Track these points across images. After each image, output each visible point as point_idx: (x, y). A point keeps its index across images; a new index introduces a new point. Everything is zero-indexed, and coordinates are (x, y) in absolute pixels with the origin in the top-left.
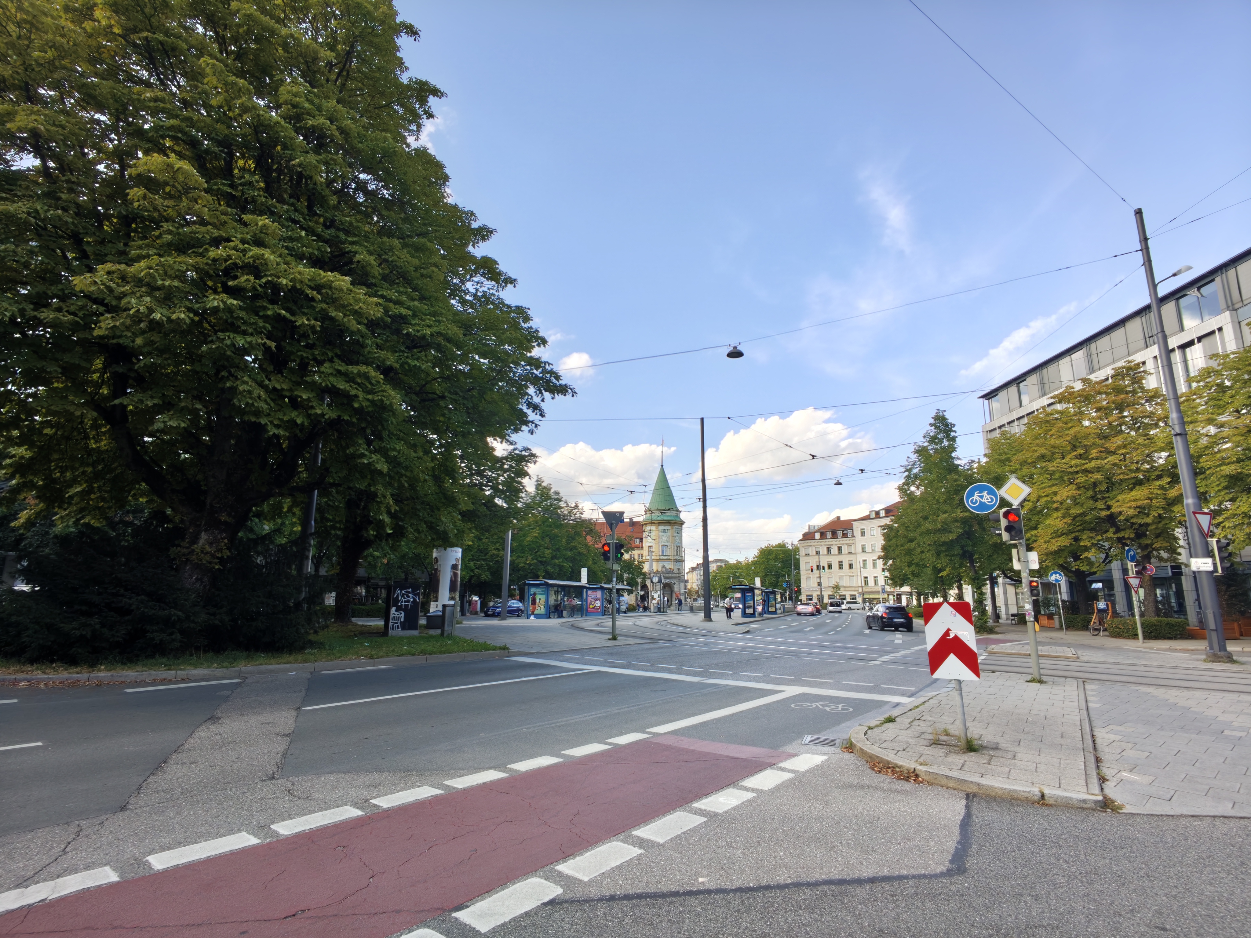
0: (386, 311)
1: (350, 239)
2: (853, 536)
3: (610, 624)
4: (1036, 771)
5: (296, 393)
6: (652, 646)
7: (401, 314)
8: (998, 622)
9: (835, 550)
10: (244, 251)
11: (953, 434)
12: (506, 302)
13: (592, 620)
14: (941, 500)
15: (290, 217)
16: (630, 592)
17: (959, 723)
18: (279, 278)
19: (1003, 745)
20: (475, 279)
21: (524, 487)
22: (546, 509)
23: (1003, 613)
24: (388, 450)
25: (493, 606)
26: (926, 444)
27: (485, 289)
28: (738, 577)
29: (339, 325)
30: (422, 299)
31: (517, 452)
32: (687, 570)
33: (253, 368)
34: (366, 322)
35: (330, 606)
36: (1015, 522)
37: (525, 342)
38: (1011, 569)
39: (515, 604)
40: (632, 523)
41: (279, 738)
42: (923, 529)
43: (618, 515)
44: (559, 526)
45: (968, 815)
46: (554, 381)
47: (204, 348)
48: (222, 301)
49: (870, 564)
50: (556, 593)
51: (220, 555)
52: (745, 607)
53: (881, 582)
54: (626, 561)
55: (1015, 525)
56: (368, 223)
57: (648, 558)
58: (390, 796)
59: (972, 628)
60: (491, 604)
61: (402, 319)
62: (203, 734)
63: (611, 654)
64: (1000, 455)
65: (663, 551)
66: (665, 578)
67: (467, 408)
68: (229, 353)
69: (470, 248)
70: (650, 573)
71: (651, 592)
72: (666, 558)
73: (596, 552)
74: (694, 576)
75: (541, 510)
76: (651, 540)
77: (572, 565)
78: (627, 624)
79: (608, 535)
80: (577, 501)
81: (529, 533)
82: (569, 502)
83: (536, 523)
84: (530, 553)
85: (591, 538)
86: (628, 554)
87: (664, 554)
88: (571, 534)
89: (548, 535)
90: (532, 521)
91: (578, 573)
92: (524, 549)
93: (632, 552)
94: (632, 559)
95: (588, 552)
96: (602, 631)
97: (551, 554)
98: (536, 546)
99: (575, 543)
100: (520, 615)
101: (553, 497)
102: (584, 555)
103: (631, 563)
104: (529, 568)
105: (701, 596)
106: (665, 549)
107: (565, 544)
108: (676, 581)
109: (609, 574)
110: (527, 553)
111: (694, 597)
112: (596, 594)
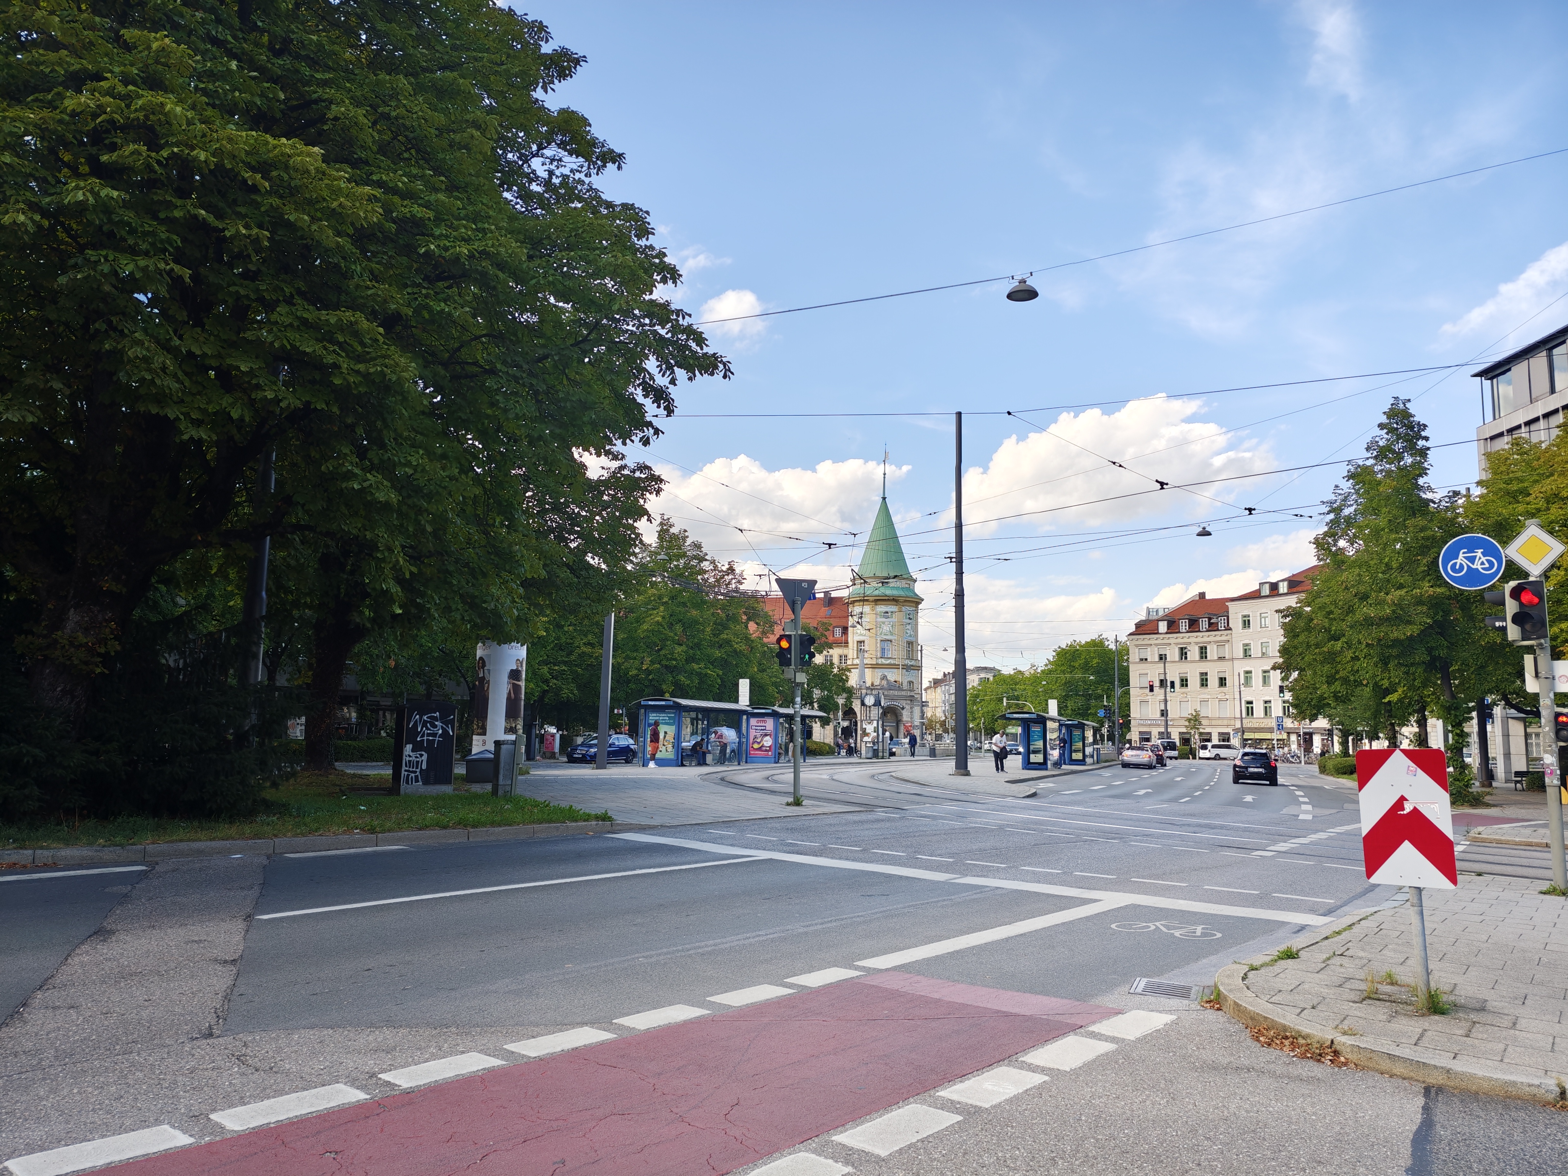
0: (388, 211)
1: (318, 76)
2: (1228, 628)
3: (788, 776)
4: (1553, 1050)
5: (229, 361)
6: (863, 817)
7: (413, 216)
8: (1490, 785)
9: (1194, 653)
10: (128, 98)
11: (1421, 443)
12: (604, 197)
13: (757, 770)
14: (1394, 565)
15: (208, 34)
16: (825, 722)
17: (1415, 963)
18: (192, 148)
19: (1494, 1003)
20: (548, 152)
21: (638, 535)
22: (677, 576)
23: (1500, 771)
24: (394, 465)
25: (582, 745)
26: (1370, 462)
27: (566, 171)
28: (1017, 698)
29: (302, 238)
30: (452, 188)
31: (626, 472)
32: (925, 684)
33: (151, 315)
34: (351, 231)
35: (296, 741)
36: (1532, 605)
37: (641, 273)
38: (1521, 692)
39: (623, 740)
40: (830, 601)
41: (219, 967)
42: (1358, 616)
43: (805, 585)
44: (700, 604)
45: (1427, 1124)
46: (693, 345)
47: (62, 280)
48: (92, 191)
49: (1257, 679)
51: (102, 650)
52: (1028, 752)
53: (1277, 710)
54: (817, 668)
55: (1533, 612)
56: (351, 47)
57: (857, 661)
58: (413, 1068)
59: (1445, 797)
60: (580, 740)
61: (415, 226)
62: (86, 959)
63: (792, 830)
64: (1508, 482)
65: (883, 650)
66: (887, 698)
67: (537, 393)
68: (107, 288)
69: (538, 93)
70: (860, 689)
71: (861, 721)
72: (888, 662)
73: (765, 652)
74: (938, 694)
75: (667, 575)
76: (862, 631)
77: (723, 674)
78: (819, 776)
79: (788, 621)
80: (733, 561)
81: (646, 617)
82: (719, 562)
83: (658, 599)
84: (648, 652)
85: (757, 626)
86: (821, 655)
87: (884, 656)
88: (721, 619)
89: (680, 621)
90: (652, 595)
91: (733, 686)
92: (638, 644)
93: (828, 652)
94: (829, 664)
95: (751, 650)
96: (775, 790)
97: (685, 653)
98: (659, 640)
99: (727, 635)
100: (630, 760)
101: (690, 553)
102: (744, 655)
103: (827, 671)
104: (646, 678)
105: (950, 730)
106: (887, 645)
107: (710, 637)
108: (906, 704)
109: (787, 690)
110: (643, 652)
111: (937, 733)
112: (764, 724)
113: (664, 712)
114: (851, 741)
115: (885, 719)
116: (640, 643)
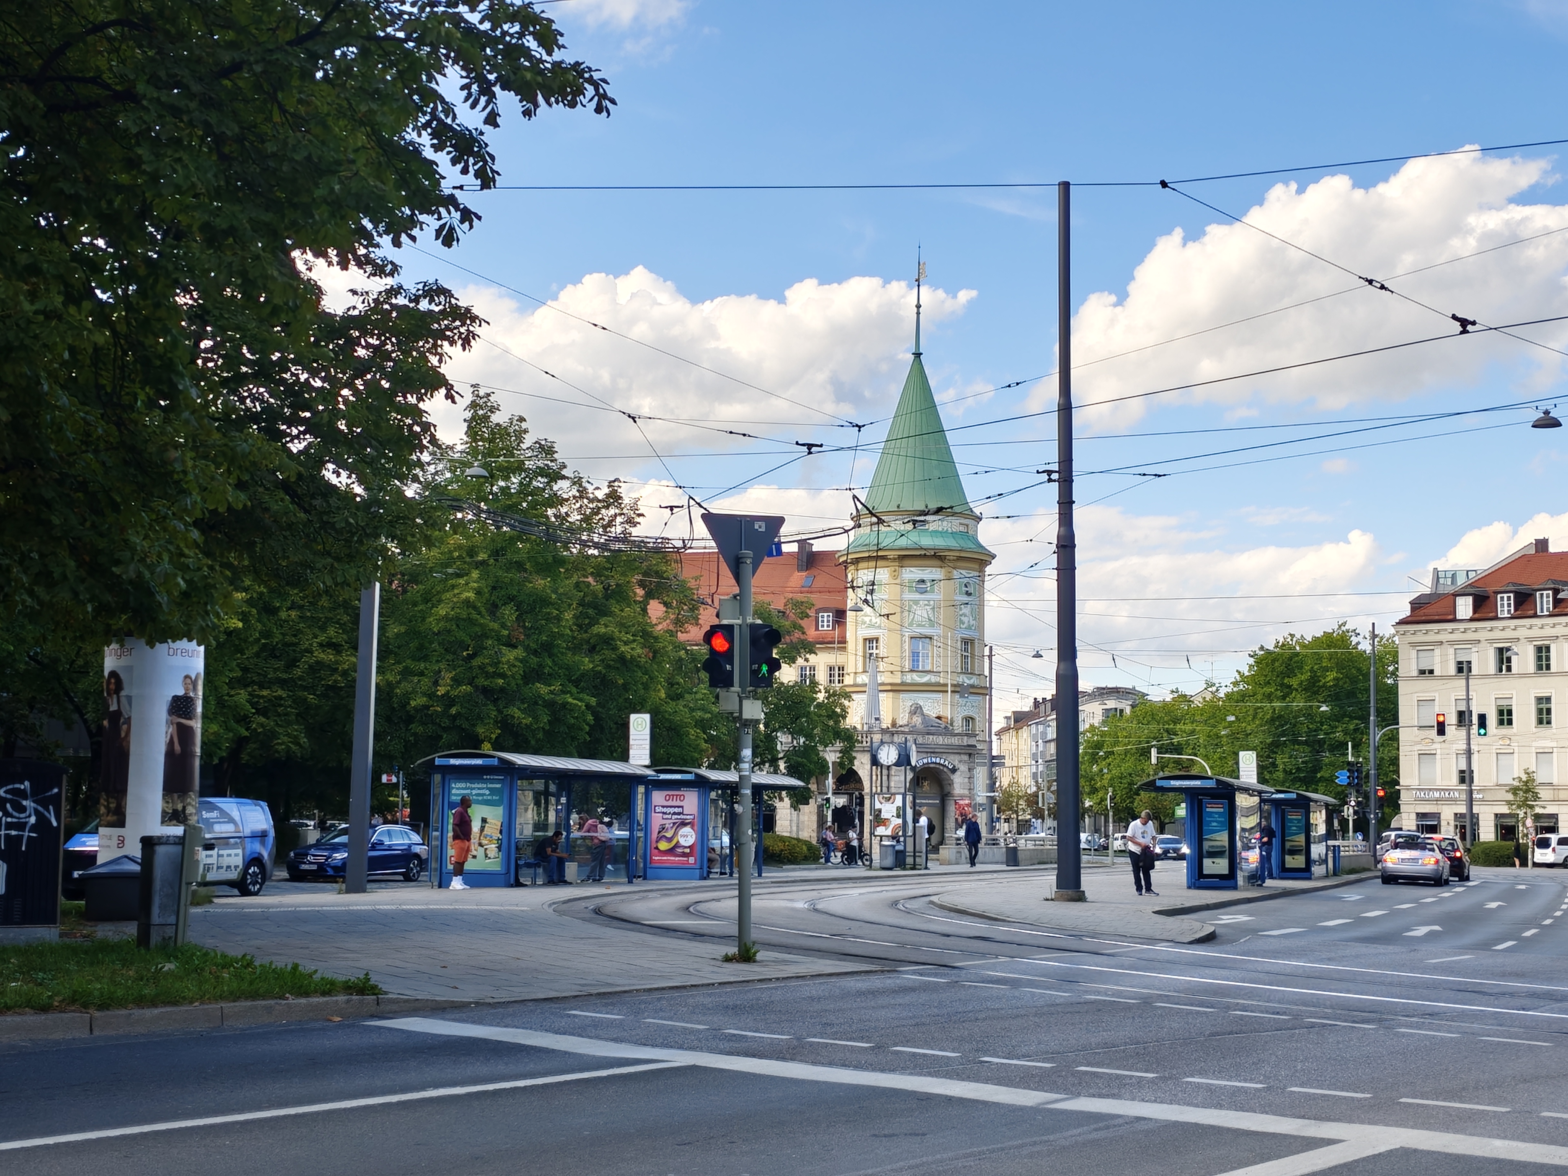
3: (733, 905)
6: (876, 982)
9: (1524, 659)
13: (666, 892)
16: (800, 798)
21: (427, 427)
22: (506, 507)
28: (1178, 749)
31: (401, 301)
32: (998, 723)
39: (396, 836)
40: (809, 558)
43: (761, 527)
44: (552, 564)
50: (541, 799)
52: (1200, 855)
54: (784, 691)
57: (863, 679)
63: (735, 1010)
65: (915, 655)
66: (922, 749)
67: (220, 140)
70: (870, 732)
71: (872, 796)
72: (926, 679)
73: (681, 659)
74: (1022, 742)
75: (485, 508)
76: (873, 618)
77: (599, 704)
78: (789, 904)
79: (726, 597)
80: (617, 480)
81: (444, 591)
82: (589, 482)
83: (468, 554)
84: (448, 661)
85: (665, 609)
86: (793, 665)
87: (918, 667)
88: (594, 594)
89: (511, 599)
90: (455, 548)
91: (618, 729)
92: (427, 645)
93: (807, 660)
94: (808, 683)
95: (654, 657)
96: (701, 932)
97: (521, 662)
98: (471, 636)
99: (606, 626)
100: (414, 875)
101: (532, 463)
102: (640, 667)
103: (804, 697)
104: (445, 712)
105: (1046, 812)
106: (923, 647)
107: (571, 630)
108: (960, 762)
109: (725, 735)
110: (437, 661)
111: (1020, 818)
112: (679, 803)
113: (481, 780)
114: (852, 834)
115: (919, 790)
116: (431, 643)
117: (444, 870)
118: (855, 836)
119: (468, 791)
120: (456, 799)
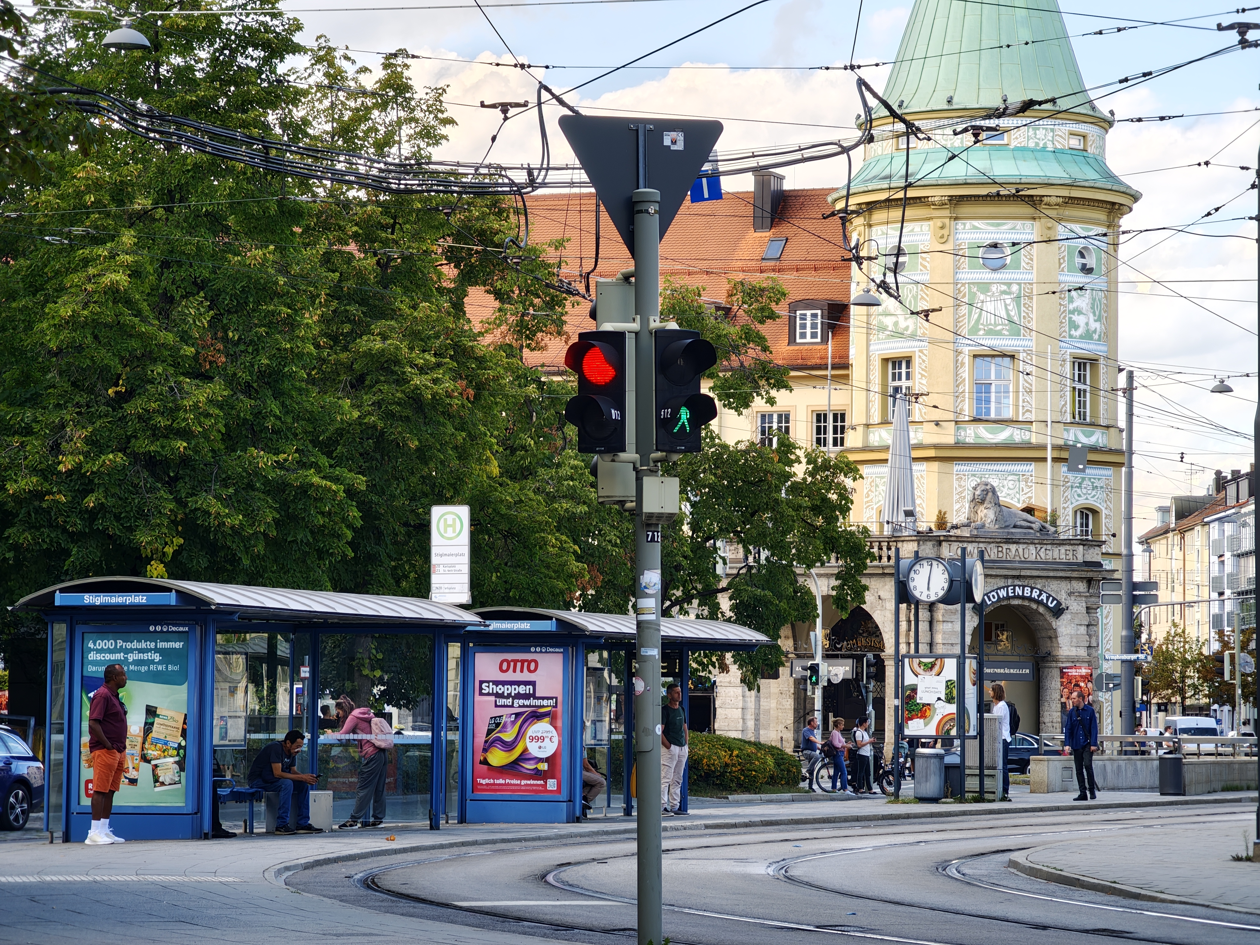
3: (627, 869)
13: (502, 847)
16: (760, 665)
22: (184, 110)
40: (777, 204)
43: (675, 142)
44: (279, 221)
54: (729, 460)
57: (882, 436)
65: (983, 390)
66: (996, 571)
70: (895, 539)
71: (899, 660)
72: (1003, 435)
73: (529, 401)
74: (1191, 557)
75: (145, 107)
76: (901, 319)
77: (371, 487)
78: (739, 868)
79: (609, 280)
80: (402, 52)
81: (69, 271)
82: (347, 58)
83: (113, 199)
84: (78, 405)
85: (497, 304)
86: (745, 411)
87: (988, 413)
88: (360, 275)
89: (200, 285)
90: (88, 186)
91: (409, 535)
92: (38, 374)
93: (771, 401)
94: (775, 445)
95: (477, 397)
96: (569, 920)
97: (221, 407)
98: (122, 359)
99: (384, 338)
100: (17, 819)
101: (234, 19)
102: (450, 417)
103: (766, 472)
104: (75, 505)
105: (1239, 691)
106: (998, 376)
107: (317, 346)
108: (1070, 594)
109: (616, 545)
110: (58, 406)
111: (1188, 702)
112: (526, 676)
113: (142, 633)
114: (861, 734)
115: (988, 649)
116: (45, 371)
117: (74, 808)
118: (867, 738)
119: (120, 656)
120: (95, 670)
